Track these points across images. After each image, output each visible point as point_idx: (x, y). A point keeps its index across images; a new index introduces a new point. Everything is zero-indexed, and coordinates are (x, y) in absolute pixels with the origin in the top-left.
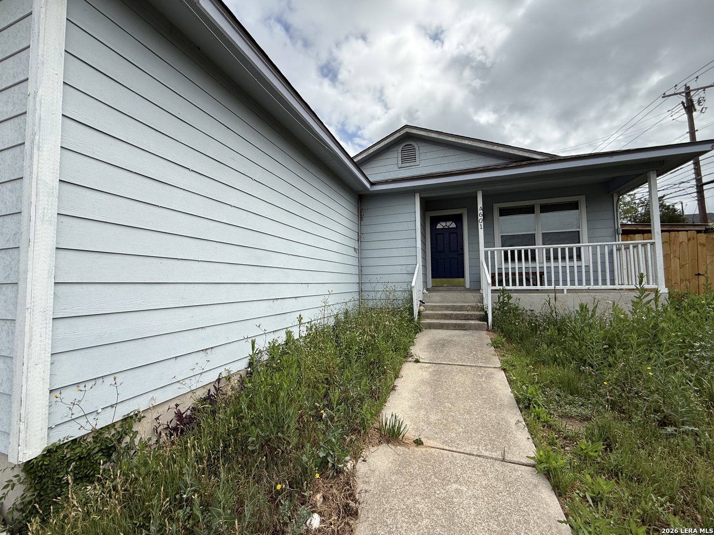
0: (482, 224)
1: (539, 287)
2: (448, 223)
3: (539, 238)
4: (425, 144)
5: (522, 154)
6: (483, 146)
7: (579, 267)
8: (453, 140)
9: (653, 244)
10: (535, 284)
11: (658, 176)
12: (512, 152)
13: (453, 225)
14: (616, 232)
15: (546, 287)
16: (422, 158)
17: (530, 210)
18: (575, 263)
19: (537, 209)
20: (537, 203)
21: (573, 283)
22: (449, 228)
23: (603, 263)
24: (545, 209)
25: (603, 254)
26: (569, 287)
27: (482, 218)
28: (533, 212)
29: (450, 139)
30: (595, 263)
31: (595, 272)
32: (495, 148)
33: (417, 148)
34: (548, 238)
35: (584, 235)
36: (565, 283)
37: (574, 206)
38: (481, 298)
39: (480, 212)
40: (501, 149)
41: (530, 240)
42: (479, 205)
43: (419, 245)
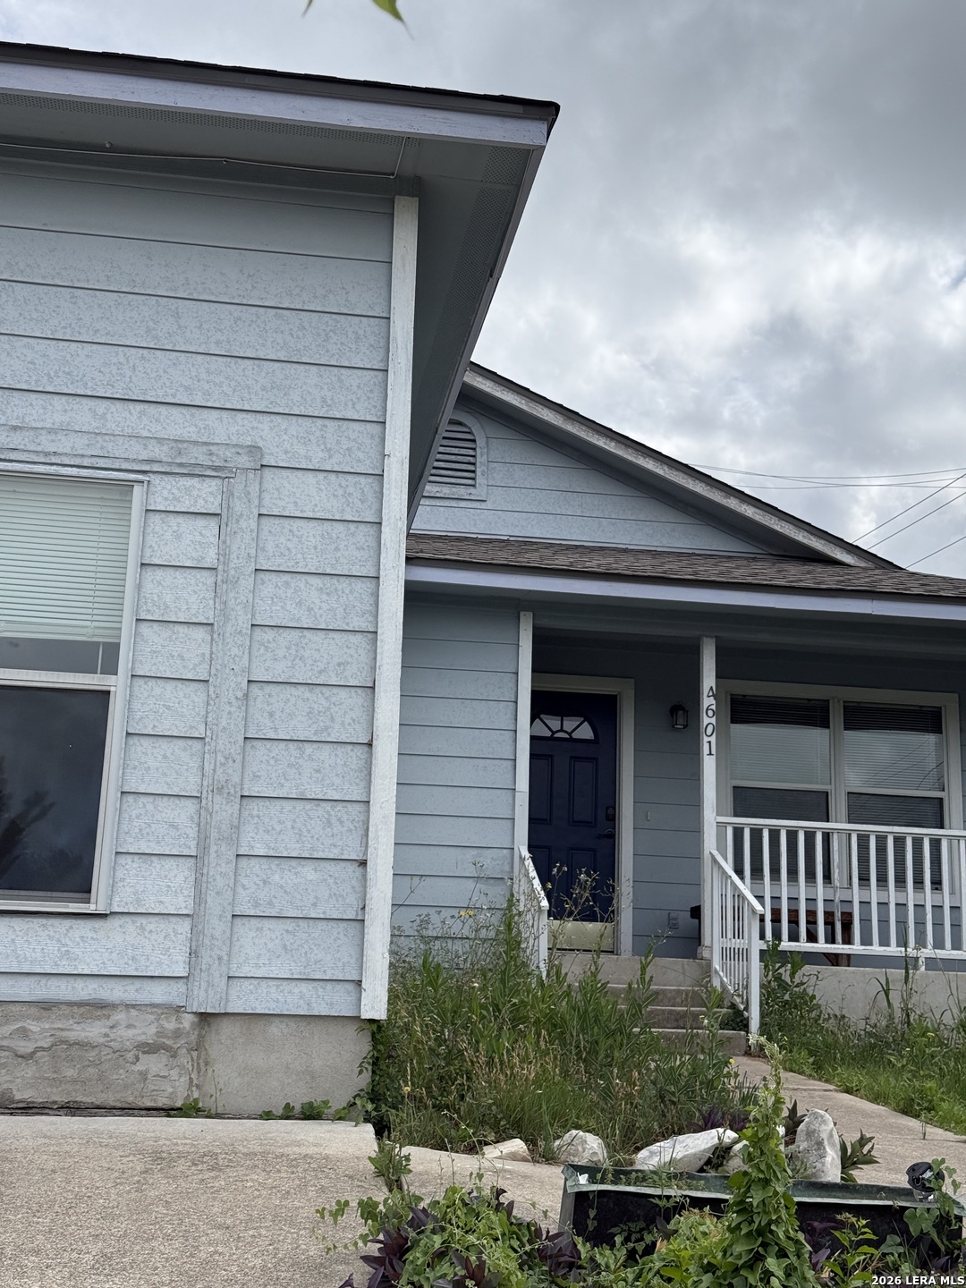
0: (713, 739)
1: (856, 948)
2: (570, 724)
5: (805, 541)
7: (938, 908)
8: (611, 447)
10: (848, 940)
12: (777, 528)
13: (585, 732)
15: (876, 949)
16: (498, 478)
17: (814, 715)
18: (929, 897)
19: (837, 717)
20: (838, 696)
21: (938, 943)
22: (571, 740)
24: (861, 718)
26: (930, 951)
27: (713, 720)
28: (824, 723)
29: (601, 442)
32: (732, 503)
33: (481, 442)
35: (955, 809)
36: (921, 941)
37: (929, 720)
38: (707, 969)
39: (708, 702)
40: (749, 511)
41: (816, 805)
42: (709, 680)
43: (523, 784)
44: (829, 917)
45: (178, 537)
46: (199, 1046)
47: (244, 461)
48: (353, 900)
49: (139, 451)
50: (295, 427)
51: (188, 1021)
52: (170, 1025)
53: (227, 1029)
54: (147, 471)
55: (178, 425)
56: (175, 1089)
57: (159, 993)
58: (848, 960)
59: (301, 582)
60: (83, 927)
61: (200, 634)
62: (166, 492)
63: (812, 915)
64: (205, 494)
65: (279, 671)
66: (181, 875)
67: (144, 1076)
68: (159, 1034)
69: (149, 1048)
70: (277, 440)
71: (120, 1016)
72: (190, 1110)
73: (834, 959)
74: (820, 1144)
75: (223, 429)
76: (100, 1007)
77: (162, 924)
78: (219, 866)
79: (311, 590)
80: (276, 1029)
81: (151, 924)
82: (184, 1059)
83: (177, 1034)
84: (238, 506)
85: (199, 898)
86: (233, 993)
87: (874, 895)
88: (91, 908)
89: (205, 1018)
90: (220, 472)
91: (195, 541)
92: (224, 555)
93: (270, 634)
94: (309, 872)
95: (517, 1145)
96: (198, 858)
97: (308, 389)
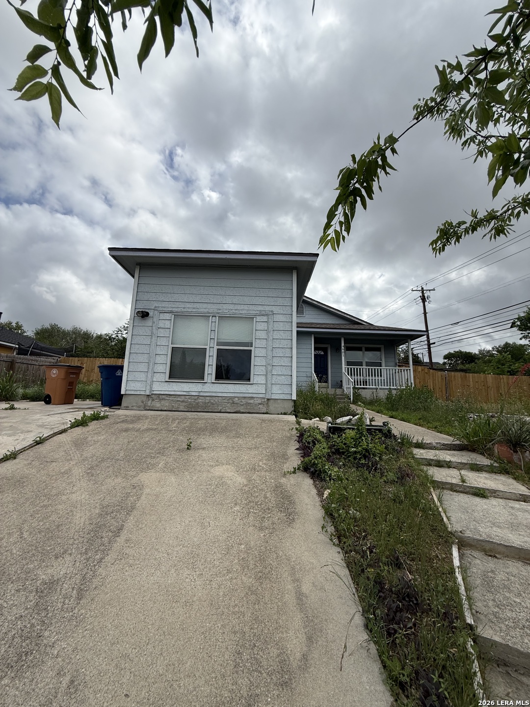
0: (344, 354)
1: (368, 387)
2: (320, 352)
3: (364, 364)
4: (308, 306)
6: (340, 313)
7: (381, 380)
8: (325, 307)
9: (410, 370)
10: (366, 385)
11: (411, 341)
13: (322, 353)
14: (396, 364)
15: (371, 387)
16: (307, 313)
17: (360, 349)
18: (380, 378)
19: (364, 349)
20: (364, 346)
21: (381, 386)
22: (320, 354)
23: (390, 379)
24: (368, 349)
25: (390, 374)
26: (380, 387)
27: (344, 351)
28: (362, 350)
29: (324, 306)
30: (387, 378)
31: (387, 382)
32: (346, 315)
33: (304, 307)
34: (368, 364)
35: (383, 364)
36: (378, 386)
37: (379, 350)
38: (344, 391)
39: (343, 348)
40: (348, 317)
41: (360, 364)
42: (343, 344)
43: (313, 362)
44: (363, 382)
45: (261, 325)
46: (267, 404)
47: (271, 313)
48: (290, 381)
49: (254, 312)
50: (278, 307)
51: (266, 400)
52: (263, 400)
53: (272, 401)
54: (256, 315)
55: (260, 308)
56: (264, 410)
57: (261, 396)
58: (366, 388)
59: (280, 332)
60: (249, 386)
61: (265, 340)
62: (259, 319)
63: (360, 381)
64: (265, 319)
65: (277, 346)
66: (264, 378)
67: (259, 408)
68: (262, 402)
69: (260, 404)
70: (276, 310)
71: (255, 399)
72: (267, 413)
73: (364, 388)
74: (366, 418)
75: (267, 308)
76: (252, 398)
77: (261, 385)
78: (269, 376)
79: (282, 333)
80: (279, 401)
81: (259, 385)
82: (265, 405)
83: (264, 402)
84: (270, 320)
85: (266, 381)
86: (272, 395)
87: (371, 378)
88: (250, 383)
89: (268, 399)
90: (267, 315)
91: (263, 326)
92: (268, 328)
93: (276, 340)
94: (283, 377)
95: (318, 419)
96: (266, 375)
97: (280, 301)
